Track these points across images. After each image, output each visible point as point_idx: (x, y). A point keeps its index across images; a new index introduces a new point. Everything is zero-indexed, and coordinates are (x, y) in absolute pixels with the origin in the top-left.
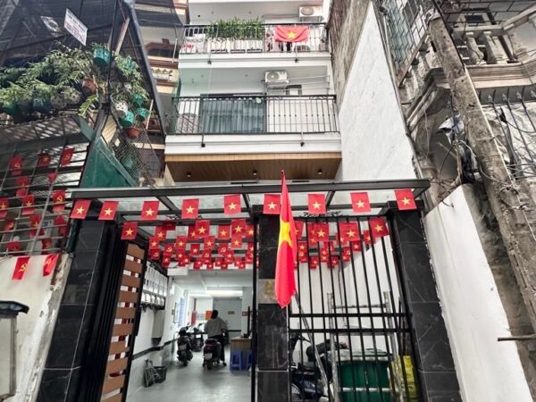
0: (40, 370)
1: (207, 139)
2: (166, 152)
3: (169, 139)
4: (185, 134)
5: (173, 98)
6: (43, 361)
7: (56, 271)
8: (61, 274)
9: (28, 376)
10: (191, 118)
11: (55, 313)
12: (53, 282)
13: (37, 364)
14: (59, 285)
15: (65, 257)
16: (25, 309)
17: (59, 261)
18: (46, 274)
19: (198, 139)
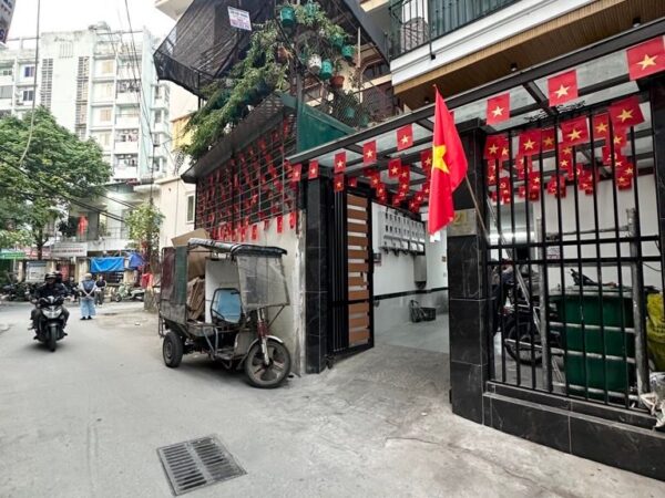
0: (303, 291)
1: (436, 45)
2: (394, 83)
3: (394, 65)
4: (411, 51)
5: (390, 9)
6: (303, 286)
7: (297, 224)
8: (300, 227)
9: (298, 295)
10: (414, 25)
11: (303, 255)
12: (297, 233)
13: (301, 289)
14: (301, 234)
15: (301, 212)
16: (285, 252)
17: (298, 216)
18: (292, 227)
19: (425, 51)
